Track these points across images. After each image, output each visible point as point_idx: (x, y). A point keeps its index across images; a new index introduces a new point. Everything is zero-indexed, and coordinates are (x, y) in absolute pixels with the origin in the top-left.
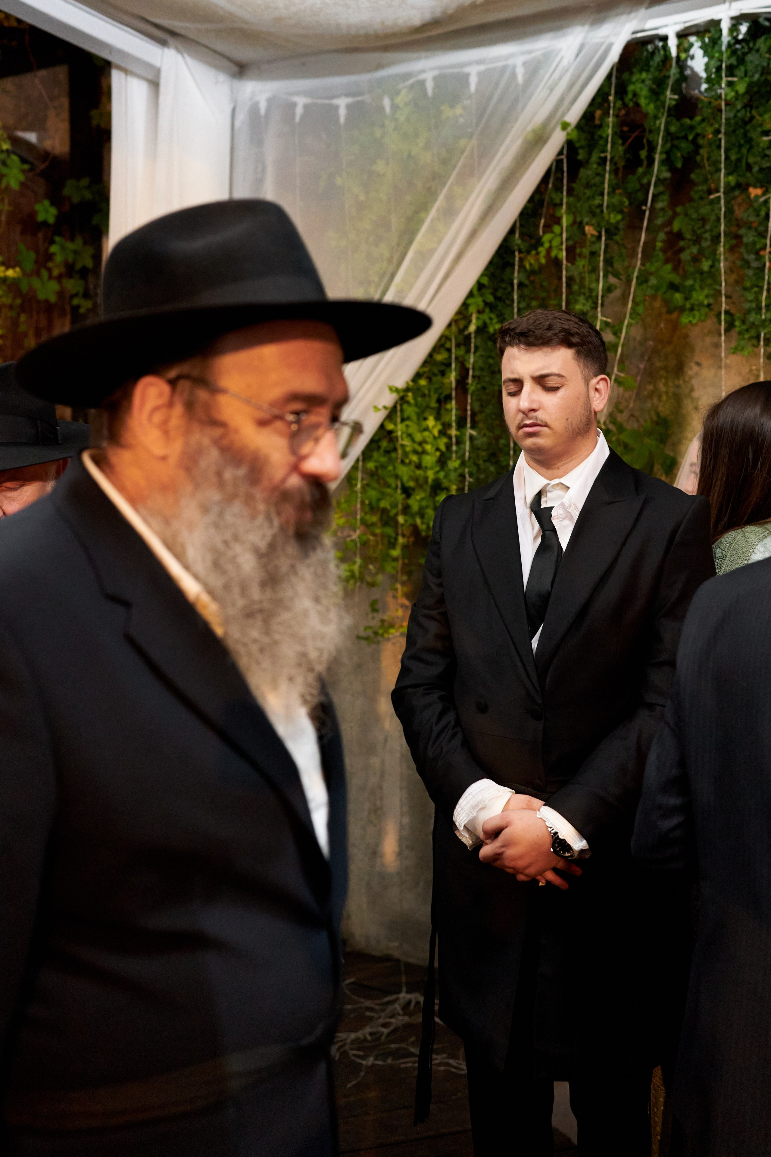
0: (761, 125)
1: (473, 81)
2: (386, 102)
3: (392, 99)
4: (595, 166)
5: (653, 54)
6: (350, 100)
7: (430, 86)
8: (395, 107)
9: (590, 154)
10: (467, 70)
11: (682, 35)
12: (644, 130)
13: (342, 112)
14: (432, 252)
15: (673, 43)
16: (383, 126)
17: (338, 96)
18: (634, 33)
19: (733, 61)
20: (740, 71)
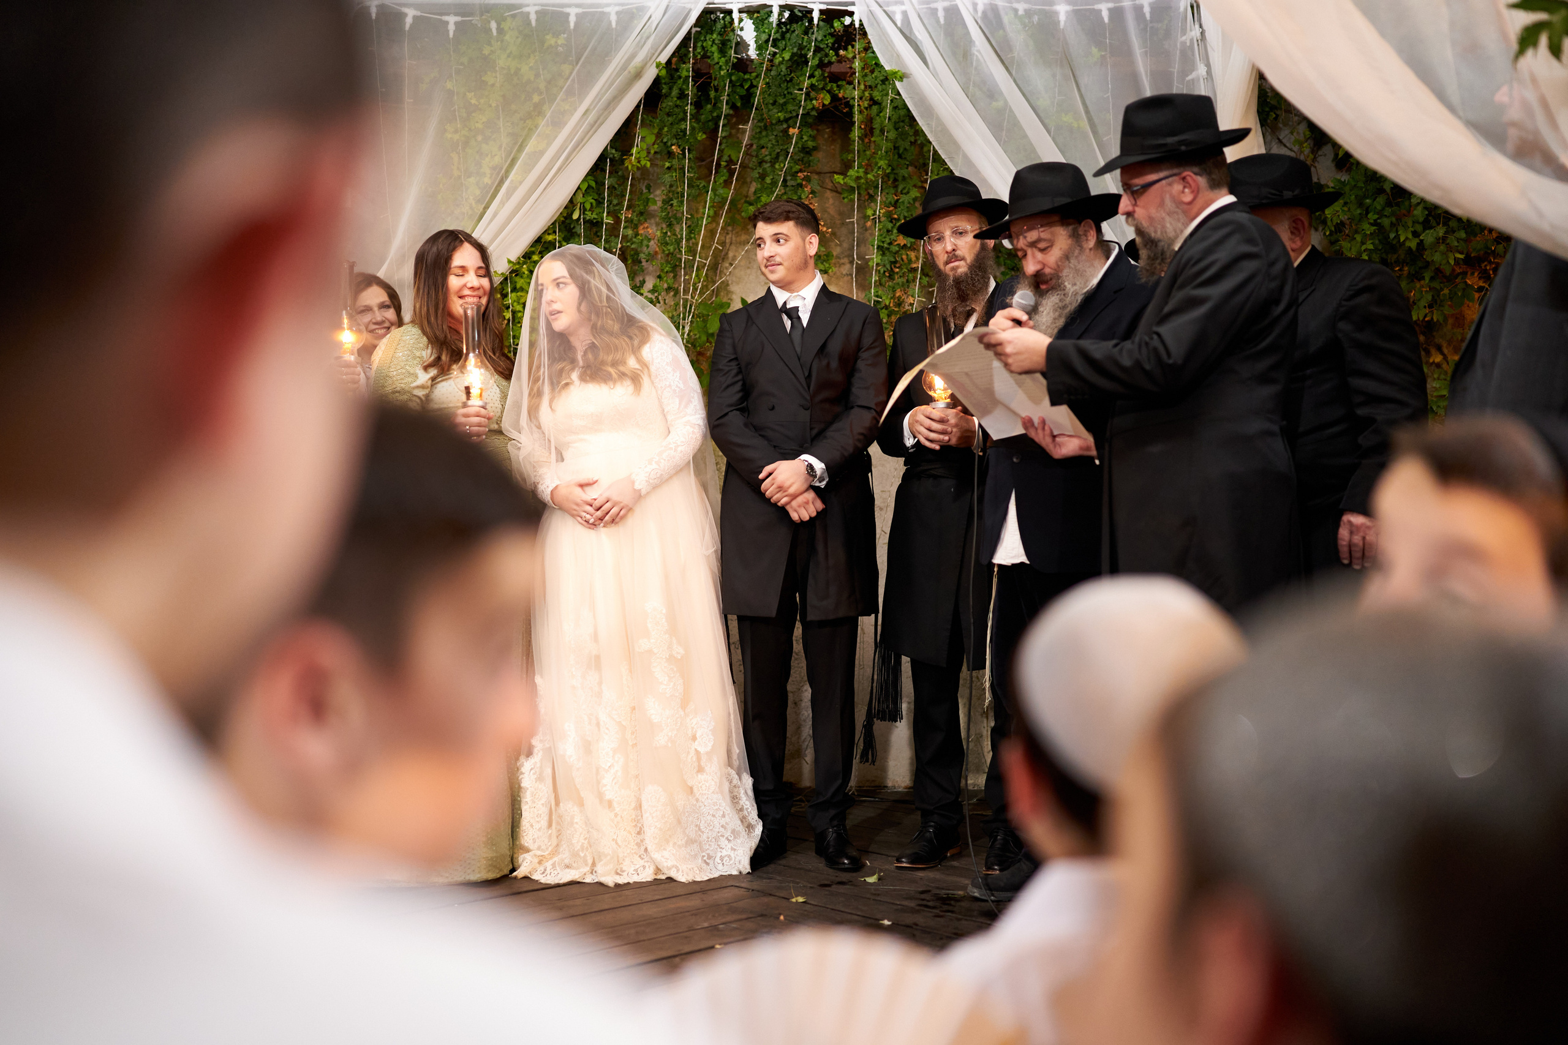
0: (798, 84)
1: (572, 20)
2: (493, 25)
3: (499, 24)
4: (675, 99)
5: (715, 21)
6: (458, 19)
7: (533, 17)
8: (500, 30)
9: (671, 89)
10: (567, 10)
11: (741, 11)
12: (711, 77)
13: (451, 28)
14: (542, 153)
15: (736, 15)
16: (490, 44)
17: (448, 14)
18: (708, 4)
19: (778, 36)
20: (781, 44)
